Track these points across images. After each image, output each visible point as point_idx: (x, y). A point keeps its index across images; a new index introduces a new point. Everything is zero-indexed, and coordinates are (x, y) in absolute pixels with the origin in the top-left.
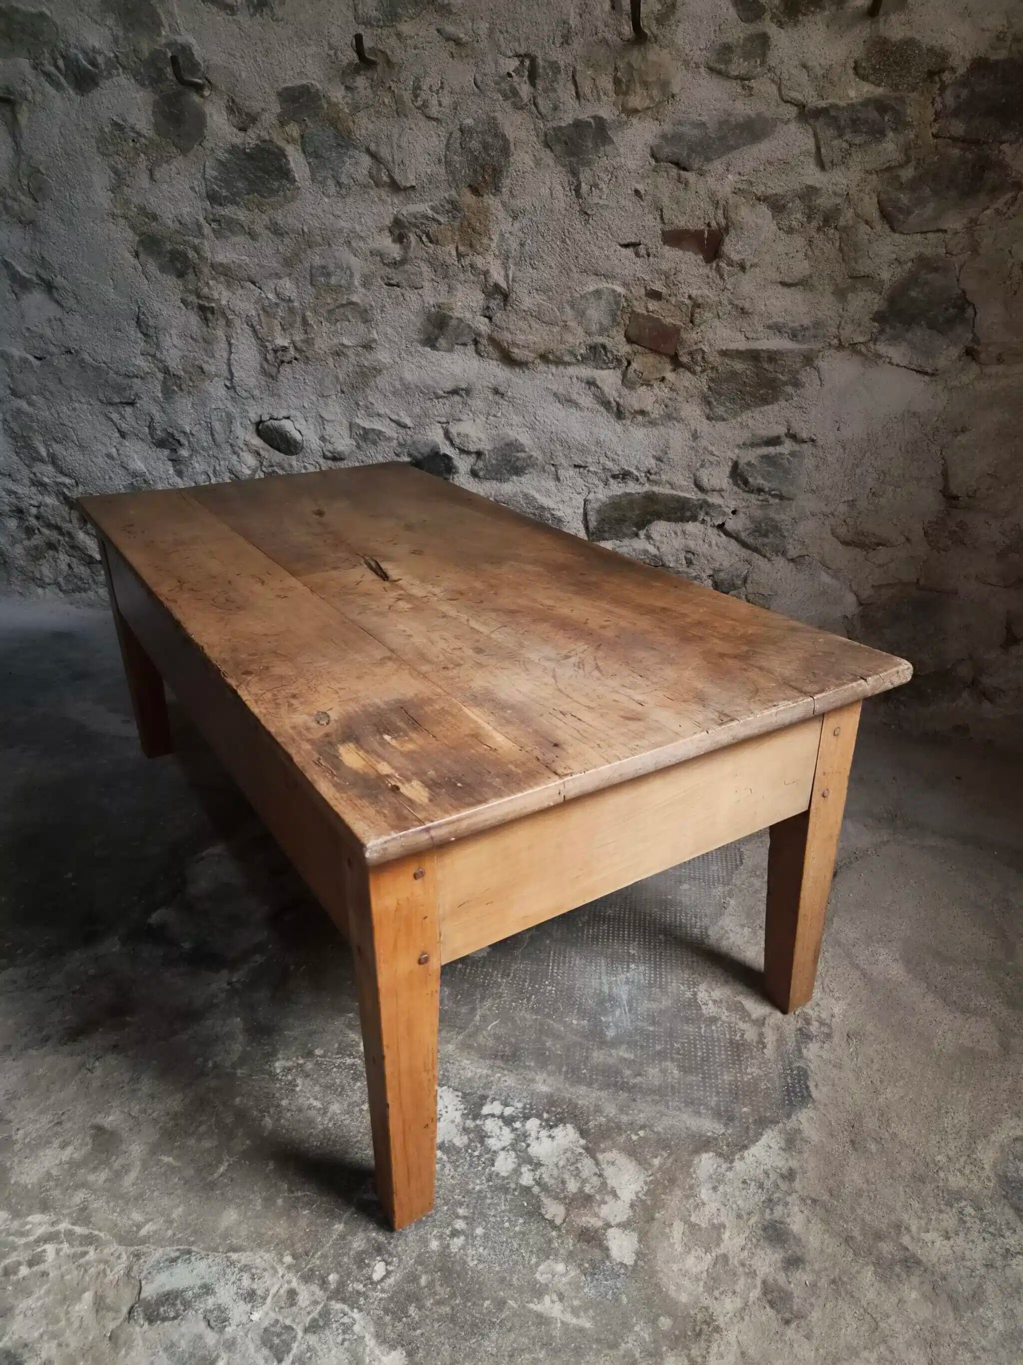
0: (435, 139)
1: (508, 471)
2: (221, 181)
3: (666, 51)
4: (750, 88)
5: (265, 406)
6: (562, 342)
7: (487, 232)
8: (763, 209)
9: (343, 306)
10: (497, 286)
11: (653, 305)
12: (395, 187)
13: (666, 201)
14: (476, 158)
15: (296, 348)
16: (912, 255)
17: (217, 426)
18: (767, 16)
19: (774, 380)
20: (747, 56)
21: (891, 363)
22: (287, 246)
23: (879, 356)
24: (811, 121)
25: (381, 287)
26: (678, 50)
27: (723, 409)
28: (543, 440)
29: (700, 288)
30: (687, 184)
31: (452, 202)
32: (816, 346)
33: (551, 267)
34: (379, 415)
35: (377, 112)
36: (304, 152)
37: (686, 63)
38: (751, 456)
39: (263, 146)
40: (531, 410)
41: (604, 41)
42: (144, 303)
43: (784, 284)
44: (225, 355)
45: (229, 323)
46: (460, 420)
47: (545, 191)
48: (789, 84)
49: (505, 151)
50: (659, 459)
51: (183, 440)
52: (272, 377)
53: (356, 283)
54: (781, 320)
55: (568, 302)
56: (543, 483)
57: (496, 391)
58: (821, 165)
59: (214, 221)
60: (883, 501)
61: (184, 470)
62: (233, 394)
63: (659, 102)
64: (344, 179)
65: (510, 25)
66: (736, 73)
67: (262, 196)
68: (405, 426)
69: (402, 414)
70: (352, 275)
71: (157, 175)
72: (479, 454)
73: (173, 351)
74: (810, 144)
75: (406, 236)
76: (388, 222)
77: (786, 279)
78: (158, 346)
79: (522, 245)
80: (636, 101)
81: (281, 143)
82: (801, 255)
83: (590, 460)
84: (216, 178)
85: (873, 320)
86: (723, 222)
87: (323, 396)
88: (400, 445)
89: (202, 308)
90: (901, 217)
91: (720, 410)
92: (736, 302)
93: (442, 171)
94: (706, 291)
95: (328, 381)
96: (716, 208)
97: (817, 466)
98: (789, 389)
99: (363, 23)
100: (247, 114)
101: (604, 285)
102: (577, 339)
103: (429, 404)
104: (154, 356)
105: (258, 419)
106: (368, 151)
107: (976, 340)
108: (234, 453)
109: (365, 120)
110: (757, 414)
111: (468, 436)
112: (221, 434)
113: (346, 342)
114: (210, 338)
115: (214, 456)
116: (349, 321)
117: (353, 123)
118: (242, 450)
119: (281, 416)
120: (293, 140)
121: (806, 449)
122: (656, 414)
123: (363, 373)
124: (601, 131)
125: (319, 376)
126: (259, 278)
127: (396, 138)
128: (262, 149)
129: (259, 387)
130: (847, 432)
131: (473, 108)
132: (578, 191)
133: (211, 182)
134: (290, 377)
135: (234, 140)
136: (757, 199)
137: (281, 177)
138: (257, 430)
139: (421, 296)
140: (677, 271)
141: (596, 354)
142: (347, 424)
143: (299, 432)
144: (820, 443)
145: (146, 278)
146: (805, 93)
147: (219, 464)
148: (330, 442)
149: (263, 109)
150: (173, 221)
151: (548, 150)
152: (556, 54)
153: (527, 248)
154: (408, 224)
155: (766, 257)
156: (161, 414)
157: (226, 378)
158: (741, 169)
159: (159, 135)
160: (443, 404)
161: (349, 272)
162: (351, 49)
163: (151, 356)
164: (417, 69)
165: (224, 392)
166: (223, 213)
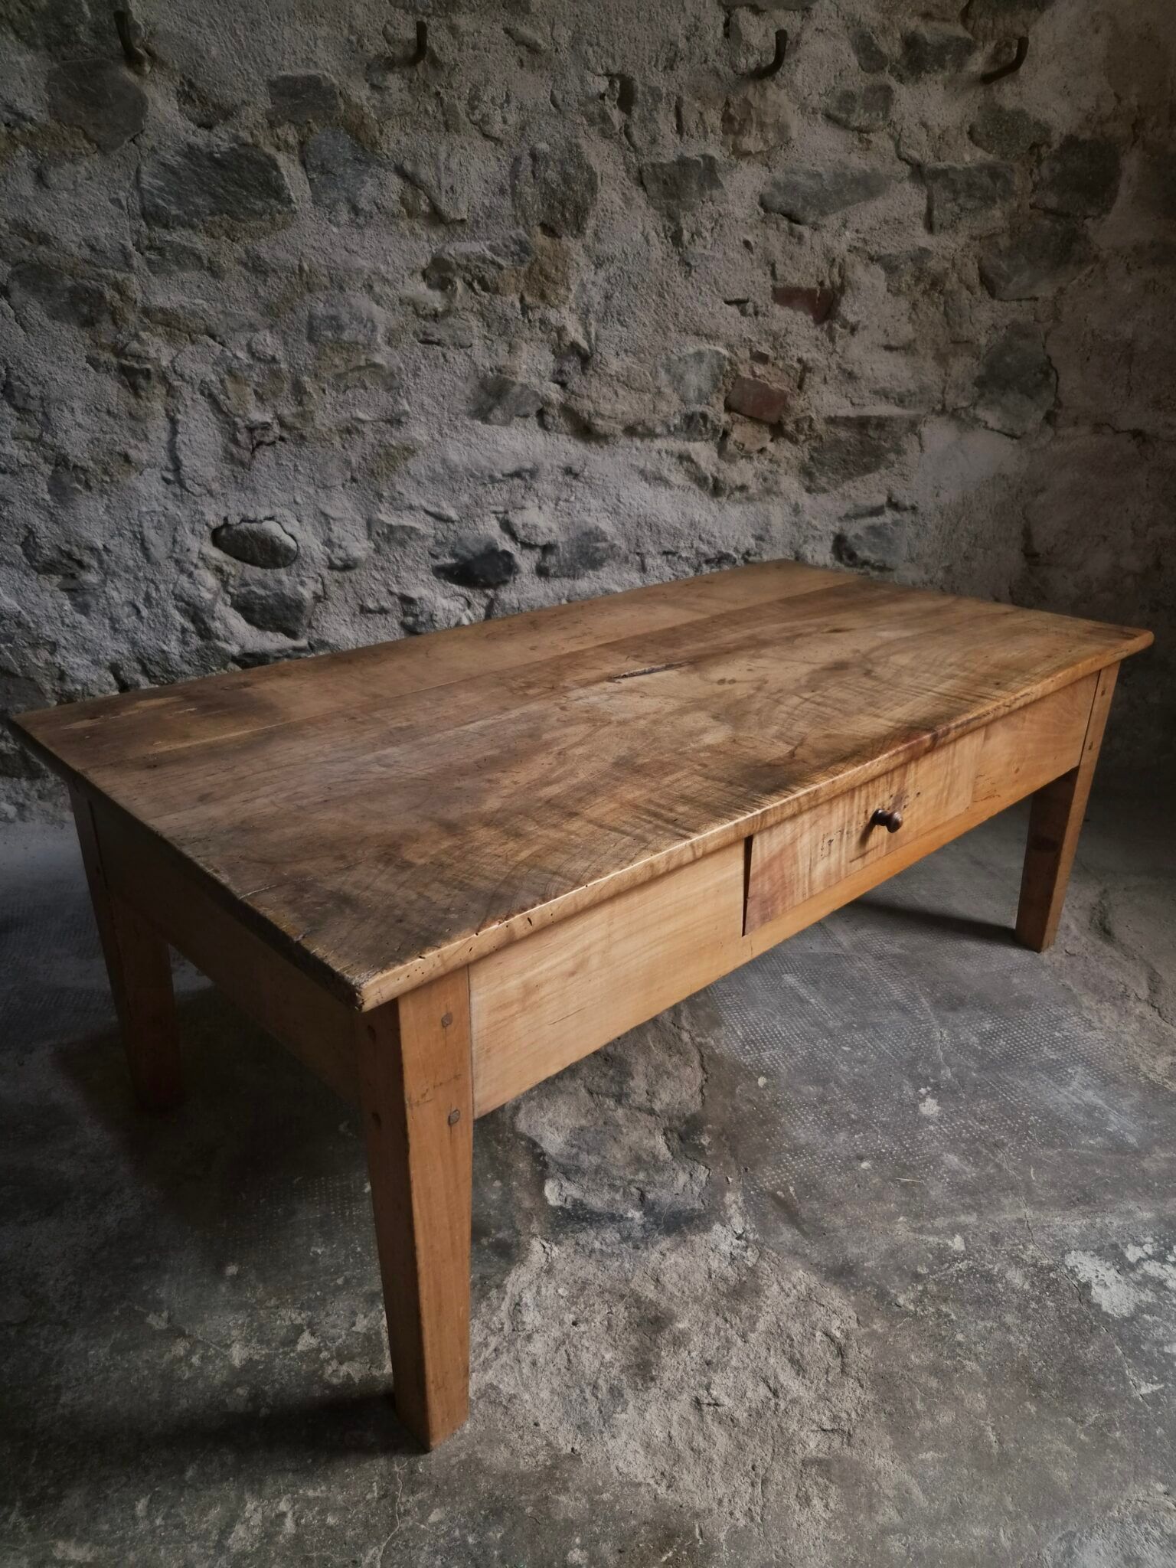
0: (493, 162)
1: (584, 566)
2: (170, 193)
3: (784, 91)
4: (869, 142)
5: (231, 504)
6: (655, 410)
7: (566, 278)
8: (877, 269)
9: (359, 368)
10: (574, 347)
11: (760, 369)
12: (436, 217)
13: (778, 256)
14: (554, 192)
15: (282, 424)
16: (1007, 322)
17: (151, 534)
18: (887, 69)
19: (879, 447)
20: (868, 107)
21: (986, 427)
22: (272, 288)
23: (976, 420)
24: (930, 182)
25: (412, 344)
26: (796, 91)
27: (824, 479)
28: (628, 526)
29: (808, 351)
30: (800, 238)
31: (520, 243)
32: (922, 411)
33: (644, 324)
34: (411, 508)
35: (416, 122)
36: (303, 163)
37: (803, 108)
38: (854, 529)
39: (242, 151)
40: (613, 491)
41: (716, 72)
42: (19, 363)
43: (889, 348)
44: (165, 436)
45: (171, 392)
46: (523, 508)
47: (637, 237)
48: (908, 140)
49: (592, 186)
50: (759, 538)
51: (87, 558)
52: (242, 464)
53: (379, 340)
54: (887, 385)
55: (662, 365)
56: (625, 575)
57: (568, 471)
58: (930, 227)
59: (150, 248)
60: (975, 564)
61: (93, 602)
62: (178, 491)
63: (774, 147)
64: (364, 204)
65: (602, 38)
66: (856, 124)
67: (238, 220)
68: (448, 520)
69: (444, 504)
70: (374, 329)
71: (53, 178)
72: (548, 549)
73: (76, 434)
74: (922, 205)
75: (451, 282)
76: (424, 262)
77: (893, 343)
78: (47, 424)
79: (608, 298)
80: (750, 143)
81: (270, 150)
82: (904, 319)
83: (682, 544)
84: (160, 189)
85: (975, 384)
86: (838, 280)
87: (325, 487)
88: (438, 543)
89: (123, 370)
90: (1002, 284)
91: (822, 481)
92: (844, 366)
93: (507, 203)
94: (815, 354)
96: (832, 266)
97: (918, 535)
98: (892, 456)
99: (403, 7)
100: (214, 106)
101: (705, 346)
102: (671, 409)
103: (480, 490)
104: (38, 441)
105: (221, 523)
106: (400, 171)
107: (1058, 404)
108: (182, 571)
109: (397, 131)
110: (858, 484)
111: (535, 527)
112: (159, 547)
113: (361, 415)
114: (141, 413)
115: (146, 578)
116: (366, 388)
117: (381, 132)
118: (196, 566)
119: (261, 517)
120: (288, 147)
121: (907, 517)
122: (754, 488)
123: (387, 454)
124: (709, 173)
125: (320, 461)
126: (222, 330)
127: (443, 156)
128: (240, 156)
129: (221, 479)
130: (945, 498)
131: (549, 130)
132: (676, 239)
133: (152, 194)
134: (272, 464)
135: (192, 139)
136: (871, 259)
137: (269, 196)
138: (217, 538)
139: (469, 357)
140: (787, 332)
141: (693, 424)
142: (364, 523)
143: (293, 537)
144: (921, 510)
145: (22, 326)
146: (922, 153)
147: (157, 589)
148: (340, 547)
149: (244, 102)
150: (80, 246)
151: (640, 189)
152: (659, 80)
153: (615, 302)
154: (455, 266)
155: (875, 319)
156: (50, 524)
157: (167, 469)
158: (858, 226)
159: (58, 121)
160: (500, 489)
161: (369, 325)
162: (381, 37)
163: (32, 440)
164: (476, 75)
165: (161, 489)
166: (169, 238)
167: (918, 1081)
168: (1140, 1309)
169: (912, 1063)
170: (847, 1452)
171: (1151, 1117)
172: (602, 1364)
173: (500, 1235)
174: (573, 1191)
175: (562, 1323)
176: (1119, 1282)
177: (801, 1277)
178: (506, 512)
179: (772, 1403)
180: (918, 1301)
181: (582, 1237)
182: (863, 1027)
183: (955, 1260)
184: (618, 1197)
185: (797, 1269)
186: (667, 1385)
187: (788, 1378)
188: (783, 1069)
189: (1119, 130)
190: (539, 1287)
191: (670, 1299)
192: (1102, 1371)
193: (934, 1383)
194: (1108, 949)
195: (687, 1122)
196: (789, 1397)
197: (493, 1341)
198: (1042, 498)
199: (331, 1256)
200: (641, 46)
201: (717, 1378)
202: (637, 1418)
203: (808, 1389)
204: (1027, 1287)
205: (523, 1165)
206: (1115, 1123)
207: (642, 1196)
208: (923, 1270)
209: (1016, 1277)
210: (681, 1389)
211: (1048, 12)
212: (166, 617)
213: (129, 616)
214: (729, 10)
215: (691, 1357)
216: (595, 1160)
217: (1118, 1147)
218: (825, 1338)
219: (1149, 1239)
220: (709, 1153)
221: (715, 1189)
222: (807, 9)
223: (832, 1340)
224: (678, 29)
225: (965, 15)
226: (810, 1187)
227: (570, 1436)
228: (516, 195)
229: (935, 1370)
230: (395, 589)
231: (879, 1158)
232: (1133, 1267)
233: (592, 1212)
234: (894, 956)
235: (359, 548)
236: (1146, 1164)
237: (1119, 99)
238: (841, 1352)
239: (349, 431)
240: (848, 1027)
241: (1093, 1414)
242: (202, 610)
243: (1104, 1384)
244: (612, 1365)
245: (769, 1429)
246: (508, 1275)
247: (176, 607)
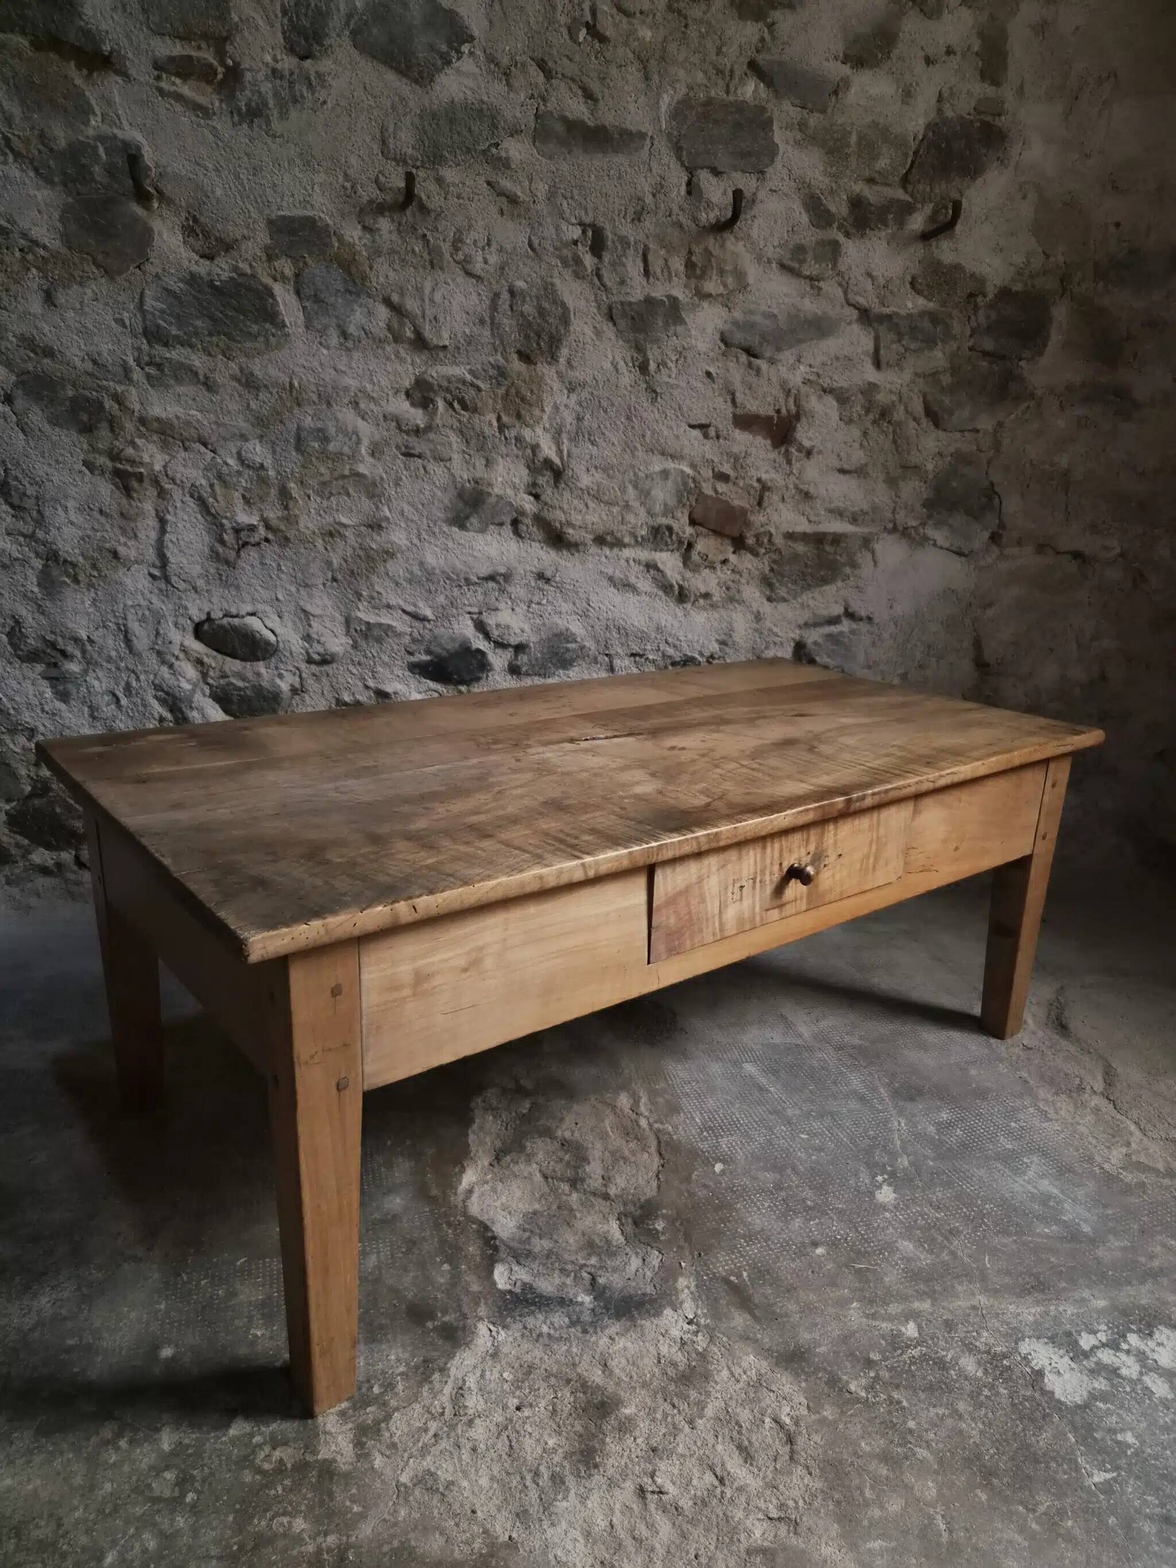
0: (474, 296)
1: (554, 665)
2: (171, 315)
3: (741, 243)
4: (820, 289)
5: (215, 600)
6: (623, 522)
7: (540, 400)
8: (831, 401)
9: (344, 477)
10: (548, 463)
11: (721, 487)
12: (420, 343)
13: (738, 386)
14: (530, 324)
15: (268, 527)
16: (952, 450)
17: (134, 626)
18: (835, 225)
19: (835, 561)
20: (817, 259)
21: (935, 545)
22: (263, 402)
23: (926, 538)
24: (876, 325)
25: (395, 457)
26: (753, 243)
27: (784, 589)
28: (597, 627)
29: (767, 472)
30: (758, 371)
31: (497, 368)
32: (875, 529)
33: (613, 444)
34: (389, 606)
35: (403, 260)
36: (298, 293)
37: (759, 258)
38: (813, 637)
39: (241, 280)
40: (583, 596)
41: (680, 225)
42: (18, 464)
43: (842, 471)
44: (154, 535)
45: (162, 494)
46: (497, 609)
47: (607, 365)
48: (855, 289)
49: (565, 320)
50: (723, 643)
51: (70, 649)
52: (227, 563)
53: (363, 451)
54: (841, 505)
55: (630, 482)
57: (541, 576)
58: (878, 364)
59: (149, 364)
60: (929, 671)
61: (74, 691)
62: (163, 585)
63: (733, 291)
64: (352, 329)
65: (576, 192)
66: (808, 273)
67: (235, 341)
68: (424, 619)
69: (421, 604)
70: (359, 442)
71: (61, 298)
72: (520, 648)
73: (68, 531)
74: (870, 345)
75: (432, 401)
76: (407, 383)
77: (846, 467)
78: (40, 521)
79: (579, 419)
80: (711, 286)
81: (268, 281)
82: (856, 445)
83: (649, 647)
84: (162, 312)
85: (924, 506)
86: (793, 409)
87: (306, 586)
88: (414, 640)
90: (946, 416)
91: (782, 592)
92: (801, 487)
93: (487, 333)
94: (773, 475)
95: (315, 568)
96: (788, 396)
97: (874, 644)
98: (848, 570)
99: (394, 159)
100: (216, 239)
101: (671, 465)
102: (639, 521)
103: (456, 592)
104: (31, 537)
105: (204, 617)
106: (388, 302)
107: (1002, 526)
108: (164, 662)
109: (386, 266)
110: (816, 595)
111: (508, 627)
112: (142, 639)
113: (344, 520)
114: (132, 512)
115: (127, 668)
116: (348, 495)
117: (371, 268)
118: (177, 658)
119: (243, 613)
120: (284, 279)
121: (863, 627)
122: (717, 596)
123: (368, 556)
124: (673, 311)
125: (303, 561)
126: (214, 439)
127: (427, 291)
128: (240, 284)
129: (206, 576)
130: (899, 609)
131: (526, 270)
132: (643, 368)
133: (154, 315)
134: (256, 563)
135: (194, 268)
136: (824, 391)
137: (265, 321)
138: (198, 631)
139: (449, 469)
140: (747, 454)
141: (659, 536)
142: (342, 619)
143: (273, 632)
144: (876, 620)
145: (23, 430)
146: (868, 298)
147: (138, 679)
148: (319, 642)
149: (244, 237)
150: (83, 360)
151: (611, 324)
152: (627, 230)
153: (586, 423)
154: (436, 388)
155: (829, 445)
156: (37, 615)
157: (154, 566)
158: (812, 362)
159: (70, 248)
160: (475, 591)
161: (354, 437)
162: (374, 186)
163: (25, 536)
164: (460, 220)
165: (146, 584)
166: (168, 355)
167: (874, 1168)
168: (1094, 1396)
169: (869, 1151)
170: (794, 1541)
171: (1105, 1206)
172: (544, 1450)
173: (446, 1319)
174: (522, 1275)
175: (505, 1407)
176: (1072, 1369)
177: (752, 1363)
178: (480, 613)
179: (718, 1491)
180: (870, 1388)
181: (530, 1322)
182: (821, 1116)
183: (908, 1347)
184: (569, 1281)
185: (748, 1354)
186: (610, 1472)
187: (735, 1466)
188: (740, 1156)
189: (1050, 284)
190: (483, 1371)
191: (618, 1384)
192: (1053, 1459)
193: (883, 1471)
194: (1064, 1043)
195: (642, 1207)
196: (736, 1485)
197: (433, 1426)
198: (990, 612)
199: (271, 1338)
200: (611, 200)
201: (662, 1466)
202: (579, 1505)
203: (755, 1476)
204: (980, 1374)
205: (473, 1249)
206: (1071, 1212)
207: (594, 1279)
208: (875, 1356)
209: (969, 1364)
210: (624, 1475)
211: (979, 181)
212: (145, 706)
213: (108, 705)
214: (691, 171)
215: (636, 1444)
216: (546, 1244)
217: (1074, 1236)
218: (774, 1425)
219: (1103, 1327)
220: (662, 1238)
221: (668, 1274)
222: (762, 172)
223: (782, 1427)
224: (645, 187)
225: (905, 181)
226: (762, 1273)
227: (508, 1526)
228: (494, 325)
229: (885, 1458)
230: (371, 683)
231: (833, 1244)
232: (1086, 1355)
233: (541, 1296)
234: (854, 1047)
235: (337, 643)
236: (1100, 1252)
237: (1047, 256)
238: (790, 1440)
239: (331, 535)
240: (807, 1115)
241: (1045, 1502)
242: (181, 700)
243: (1056, 1472)
244: (554, 1451)
245: (714, 1517)
246: (452, 1358)
247: (156, 697)
